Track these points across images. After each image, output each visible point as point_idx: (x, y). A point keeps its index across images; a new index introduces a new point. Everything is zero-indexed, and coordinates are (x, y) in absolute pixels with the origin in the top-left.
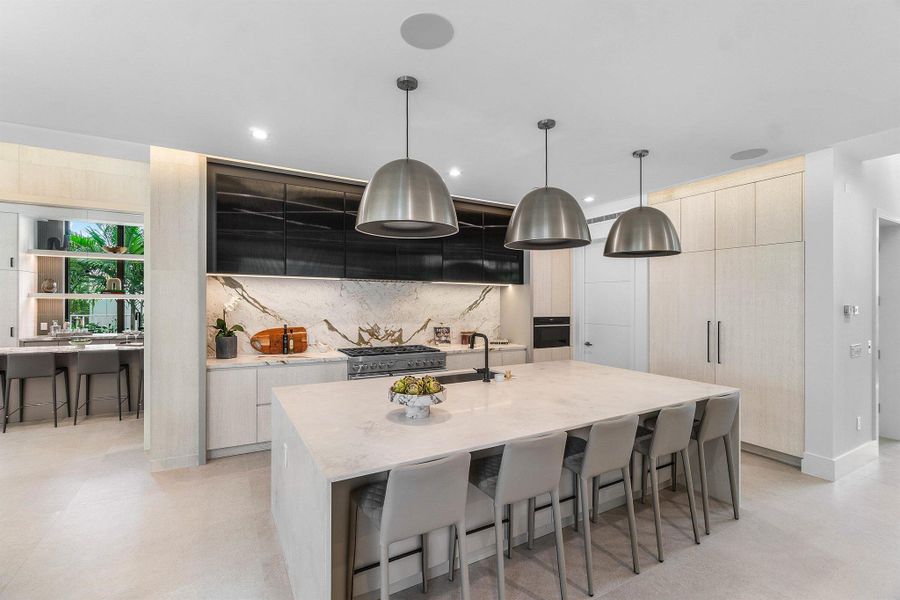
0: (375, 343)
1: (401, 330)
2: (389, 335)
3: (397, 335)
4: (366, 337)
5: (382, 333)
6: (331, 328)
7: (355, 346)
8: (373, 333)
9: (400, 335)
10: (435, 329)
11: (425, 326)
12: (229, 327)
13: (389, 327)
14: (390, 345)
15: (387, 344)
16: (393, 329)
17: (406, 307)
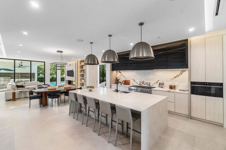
0: (143, 85)
1: (150, 83)
2: (147, 84)
3: (149, 84)
4: (141, 83)
5: (145, 83)
6: (134, 81)
7: (139, 85)
8: (143, 83)
9: (150, 84)
10: (159, 83)
11: (157, 82)
12: (118, 79)
13: (147, 82)
14: (147, 86)
15: (146, 86)
16: (148, 82)
17: (151, 77)
